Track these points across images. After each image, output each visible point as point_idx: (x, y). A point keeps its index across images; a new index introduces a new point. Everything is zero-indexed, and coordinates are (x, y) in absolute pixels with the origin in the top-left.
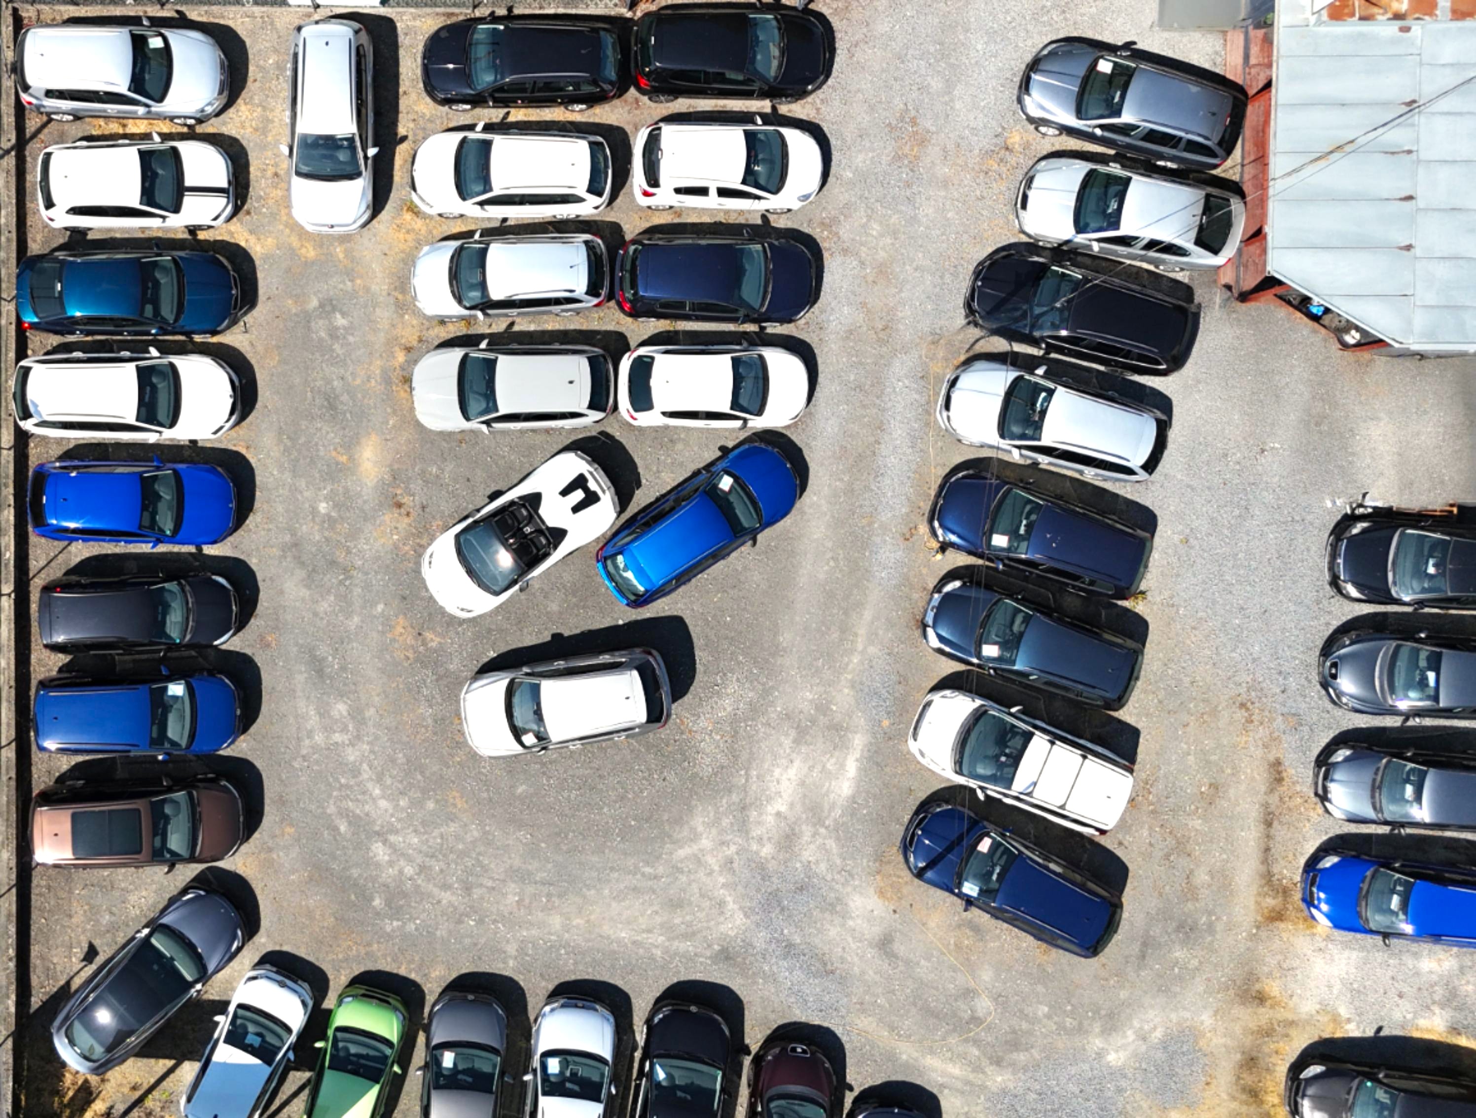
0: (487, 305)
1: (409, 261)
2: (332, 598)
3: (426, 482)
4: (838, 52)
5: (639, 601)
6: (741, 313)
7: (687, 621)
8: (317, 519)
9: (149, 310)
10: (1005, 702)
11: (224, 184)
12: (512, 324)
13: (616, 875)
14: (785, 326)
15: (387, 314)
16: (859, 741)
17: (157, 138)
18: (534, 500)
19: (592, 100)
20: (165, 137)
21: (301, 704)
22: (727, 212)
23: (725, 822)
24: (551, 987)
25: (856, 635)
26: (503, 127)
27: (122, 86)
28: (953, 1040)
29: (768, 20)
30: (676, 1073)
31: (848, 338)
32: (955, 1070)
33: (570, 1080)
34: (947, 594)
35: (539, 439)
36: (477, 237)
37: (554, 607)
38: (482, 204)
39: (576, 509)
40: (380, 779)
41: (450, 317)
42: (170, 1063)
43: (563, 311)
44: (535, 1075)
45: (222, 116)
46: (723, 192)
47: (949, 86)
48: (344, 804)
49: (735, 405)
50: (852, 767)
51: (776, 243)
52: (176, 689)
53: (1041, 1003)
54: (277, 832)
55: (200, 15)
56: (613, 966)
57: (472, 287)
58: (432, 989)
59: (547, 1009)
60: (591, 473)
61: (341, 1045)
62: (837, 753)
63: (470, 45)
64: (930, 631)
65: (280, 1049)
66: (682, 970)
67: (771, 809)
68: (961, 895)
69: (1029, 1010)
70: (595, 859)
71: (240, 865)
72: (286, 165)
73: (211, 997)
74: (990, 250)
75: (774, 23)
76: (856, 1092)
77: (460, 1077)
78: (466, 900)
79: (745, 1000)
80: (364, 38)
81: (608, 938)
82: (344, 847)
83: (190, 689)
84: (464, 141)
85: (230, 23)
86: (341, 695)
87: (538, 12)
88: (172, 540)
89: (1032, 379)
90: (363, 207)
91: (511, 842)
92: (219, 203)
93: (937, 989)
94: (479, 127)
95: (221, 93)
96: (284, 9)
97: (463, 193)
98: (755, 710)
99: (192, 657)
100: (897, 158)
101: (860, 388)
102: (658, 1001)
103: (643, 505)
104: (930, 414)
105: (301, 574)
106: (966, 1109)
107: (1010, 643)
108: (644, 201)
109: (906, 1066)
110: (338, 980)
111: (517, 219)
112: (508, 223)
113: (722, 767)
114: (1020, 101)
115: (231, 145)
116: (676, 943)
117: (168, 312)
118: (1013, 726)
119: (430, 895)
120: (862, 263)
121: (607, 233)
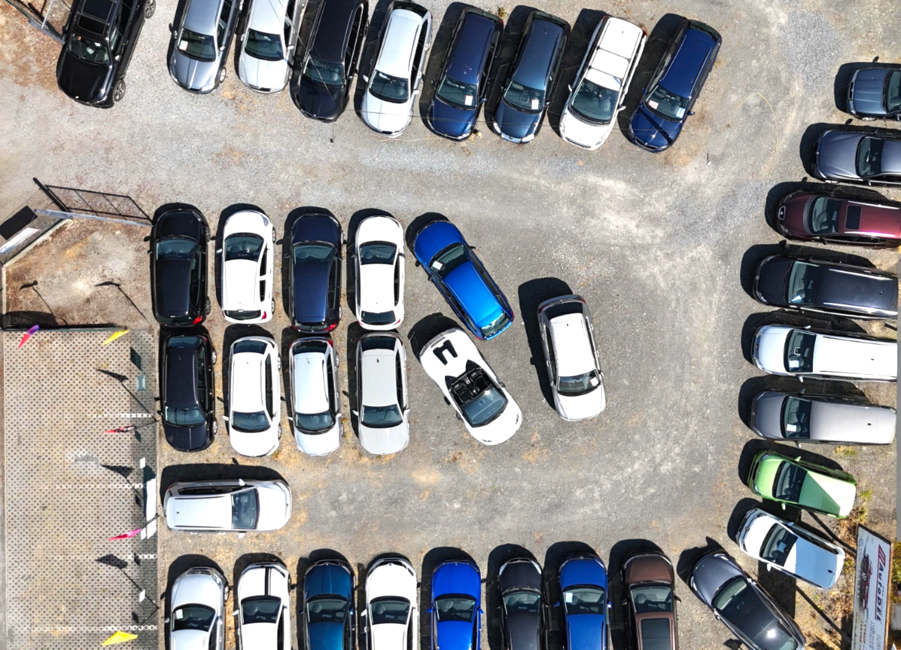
0: (332, 412)
1: (306, 457)
2: (512, 499)
3: (440, 443)
4: (178, 201)
5: (509, 315)
6: (335, 259)
7: (521, 283)
8: (464, 509)
9: (339, 615)
11: (264, 570)
12: (344, 393)
13: (677, 324)
14: (343, 229)
15: (339, 468)
16: (592, 179)
17: (237, 612)
18: (449, 380)
19: (210, 349)
20: (236, 607)
21: (577, 517)
22: (275, 265)
23: (643, 258)
24: (747, 362)
25: (528, 182)
26: (226, 401)
28: (774, 118)
29: (160, 247)
30: (797, 289)
31: (350, 191)
32: (793, 115)
33: (802, 354)
34: (502, 130)
35: (413, 375)
36: (292, 419)
37: (515, 364)
38: (271, 417)
39: (455, 355)
40: (621, 469)
41: (340, 431)
42: (798, 594)
44: (800, 375)
45: (223, 569)
46: (263, 272)
47: (198, 134)
48: (637, 491)
49: (390, 261)
50: (608, 183)
51: (293, 236)
52: (568, 597)
53: (750, 64)
54: (656, 531)
55: (163, 585)
56: (732, 325)
57: (321, 421)
58: (750, 435)
59: (759, 365)
60: (432, 346)
61: (784, 494)
62: (600, 192)
63: (179, 425)
64: (525, 140)
66: (734, 283)
67: (635, 231)
68: (684, 118)
69: (755, 72)
70: (667, 336)
71: (676, 553)
72: (251, 533)
73: (757, 570)
74: (295, 107)
75: (162, 243)
76: (808, 175)
77: (802, 421)
78: (694, 415)
79: (752, 244)
80: (174, 489)
81: (715, 328)
82: (664, 490)
83: (569, 588)
84: (233, 427)
85: (168, 566)
86: (570, 493)
87: (158, 382)
88: (478, 600)
89: (371, 84)
90: (275, 486)
91: (658, 388)
92: (274, 573)
93: (743, 128)
94: (227, 418)
95: (208, 573)
96: (159, 535)
97: (265, 427)
98: (575, 241)
99: (549, 584)
100: (241, 164)
101: (379, 184)
102: (753, 297)
103: (452, 311)
104: (394, 141)
105: (497, 519)
106: (816, 108)
107: (530, 93)
108: (270, 317)
109: (791, 145)
110: (745, 492)
111: (281, 391)
112: (284, 396)
113: (610, 261)
114: (205, 93)
115: (240, 564)
116: (718, 287)
117: (340, 605)
118: (581, 88)
119: (692, 437)
120: (304, 184)
121: (289, 337)
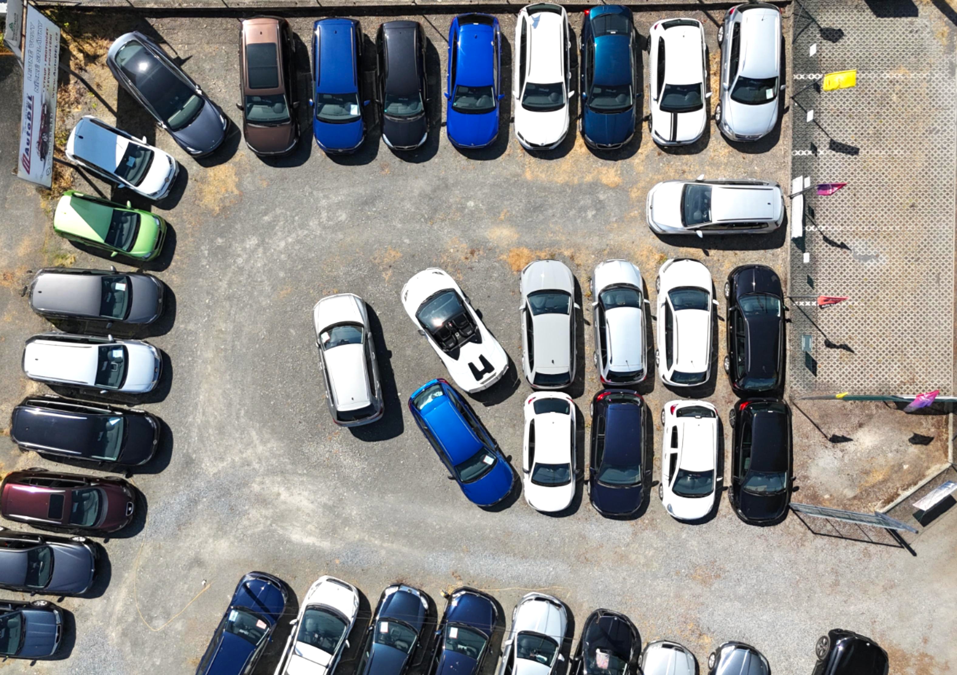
0: (602, 308)
1: (628, 258)
2: (413, 210)
3: (488, 270)
4: (762, 528)
5: (413, 406)
6: (596, 469)
7: (400, 436)
8: (463, 200)
9: (598, 90)
10: (351, 637)
11: (678, 138)
12: (588, 324)
13: (239, 392)
14: (588, 497)
15: (595, 244)
16: (326, 545)
17: (708, 95)
18: (477, 339)
19: (732, 374)
20: (708, 100)
21: (345, 191)
22: (660, 459)
23: (274, 461)
24: (167, 352)
25: (392, 543)
26: (715, 318)
27: (741, 72)
28: (137, 605)
29: (782, 484)
30: (114, 432)
31: (580, 536)
32: (119, 607)
33: (109, 364)
34: (419, 600)
35: (515, 341)
36: (645, 301)
37: (408, 352)
38: (666, 304)
39: (471, 366)
40: (299, 242)
41: (593, 285)
42: (115, 108)
43: (598, 356)
44: (112, 342)
45: (721, 138)
46: (674, 457)
47: (740, 598)
48: (282, 219)
49: (539, 466)
50: (309, 540)
51: (642, 491)
52: (355, 110)
53: (162, 660)
54: (264, 177)
55: (786, 122)
56: (181, 391)
57: (613, 298)
58: (165, 276)
59: (154, 349)
60: (494, 375)
61: (129, 218)
62: (318, 531)
63: (766, 295)
64: (395, 589)
65: (126, 179)
66: (179, 435)
67: (282, 490)
68: (229, 610)
69: (157, 652)
70: (249, 379)
71: (242, 152)
72: (690, 177)
73: (157, 135)
74: (636, 625)
75: (780, 488)
76: (104, 545)
77: (110, 294)
78: (222, 297)
79: (161, 474)
80: (772, 227)
81: (199, 388)
82: (254, 219)
83: (355, 119)
84: (706, 292)
85: (780, 142)
86: (351, 217)
87: (787, 338)
88: (451, 107)
89: (556, 652)
90: (664, 228)
91: (259, 325)
92: (666, 135)
93: (170, 595)
94: (715, 302)
95: (737, 136)
96: (790, 176)
97: (673, 292)
98: (344, 480)
99: (374, 121)
100: (695, 566)
101: (549, 543)
102: (160, 420)
103: (474, 408)
104: (533, 587)
105: (428, 189)
106: (94, 614)
107: (389, 639)
108: (667, 407)
109: (121, 576)
110: (170, 216)
111: (656, 326)
112: (653, 321)
113: (308, 459)
114: (731, 643)
115: (703, 143)
116: (196, 430)
117: (597, 103)
118: (337, 642)
119: (225, 274)
120: (628, 545)
121: (647, 384)
